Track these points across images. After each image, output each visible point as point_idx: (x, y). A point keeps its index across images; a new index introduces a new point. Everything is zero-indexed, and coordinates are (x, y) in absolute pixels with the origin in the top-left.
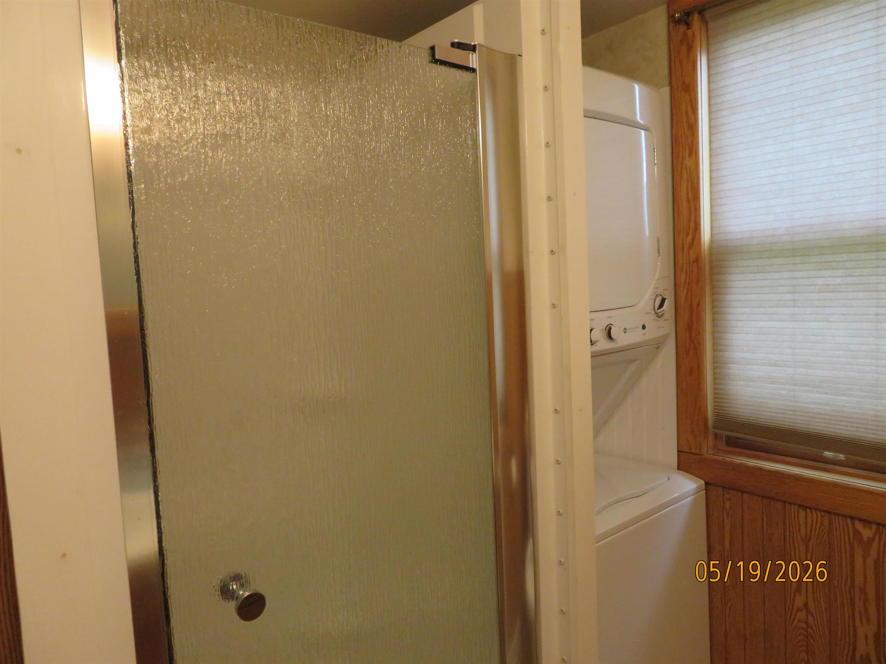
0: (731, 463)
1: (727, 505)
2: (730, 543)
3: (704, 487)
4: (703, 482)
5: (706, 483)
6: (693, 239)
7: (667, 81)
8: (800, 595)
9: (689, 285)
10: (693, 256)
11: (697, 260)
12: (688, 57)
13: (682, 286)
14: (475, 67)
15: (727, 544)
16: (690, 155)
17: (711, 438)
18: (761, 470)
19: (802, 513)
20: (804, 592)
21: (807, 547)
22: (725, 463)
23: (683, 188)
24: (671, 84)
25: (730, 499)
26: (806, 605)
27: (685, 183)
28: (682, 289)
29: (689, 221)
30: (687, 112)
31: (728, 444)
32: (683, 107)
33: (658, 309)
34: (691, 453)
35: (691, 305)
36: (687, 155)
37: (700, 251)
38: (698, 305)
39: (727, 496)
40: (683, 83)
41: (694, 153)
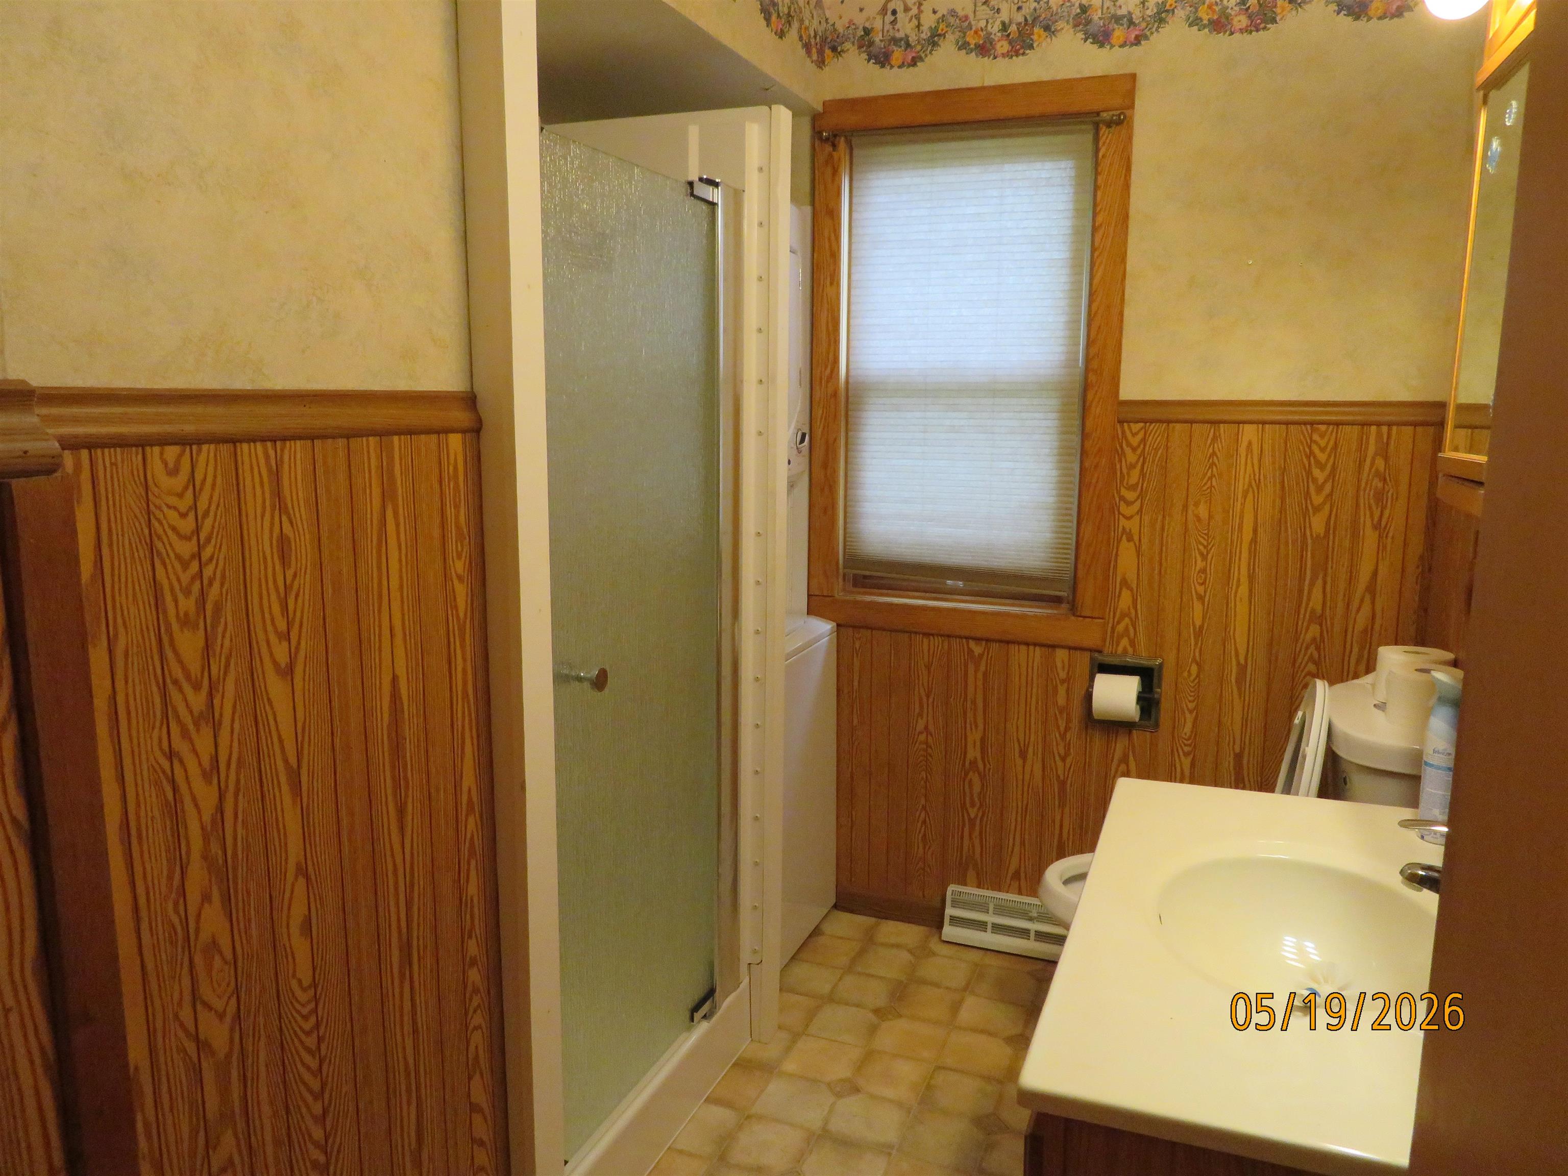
0: (861, 602)
1: (857, 646)
2: (859, 682)
3: (835, 629)
4: (835, 624)
5: (838, 625)
6: (832, 372)
7: (808, 199)
8: (922, 719)
9: (825, 419)
10: (830, 391)
11: (835, 394)
12: (833, 181)
13: (819, 420)
14: (715, 201)
15: (856, 683)
16: (831, 284)
17: (841, 580)
18: (891, 605)
19: (926, 641)
20: (925, 716)
21: (929, 672)
22: (856, 602)
23: (823, 318)
24: (813, 204)
25: (860, 639)
26: (926, 728)
27: (826, 312)
28: (818, 424)
29: (828, 353)
30: (829, 239)
31: (855, 585)
32: (826, 234)
33: (800, 444)
34: (823, 596)
35: (827, 442)
36: (828, 283)
37: (838, 386)
38: (835, 440)
39: (857, 635)
40: (827, 206)
41: (835, 283)
